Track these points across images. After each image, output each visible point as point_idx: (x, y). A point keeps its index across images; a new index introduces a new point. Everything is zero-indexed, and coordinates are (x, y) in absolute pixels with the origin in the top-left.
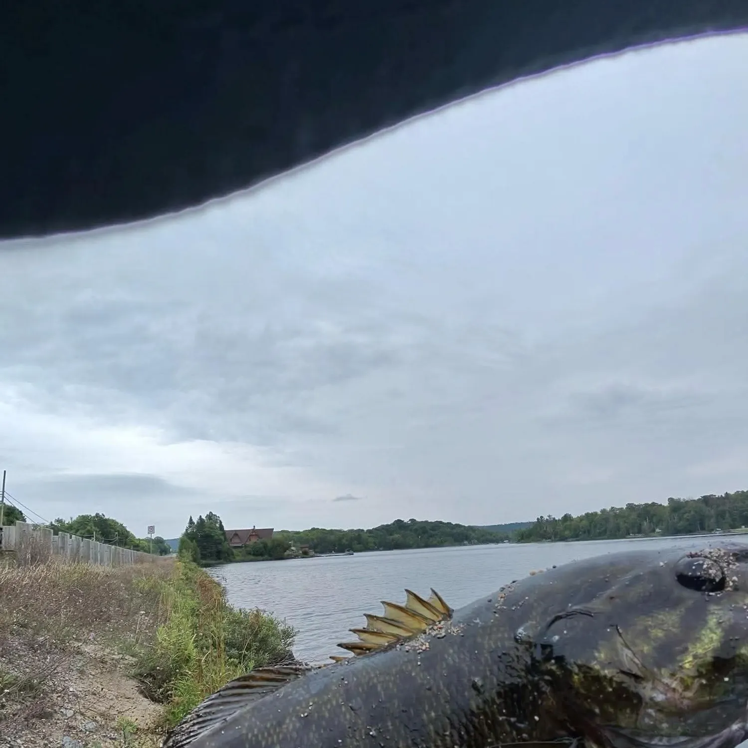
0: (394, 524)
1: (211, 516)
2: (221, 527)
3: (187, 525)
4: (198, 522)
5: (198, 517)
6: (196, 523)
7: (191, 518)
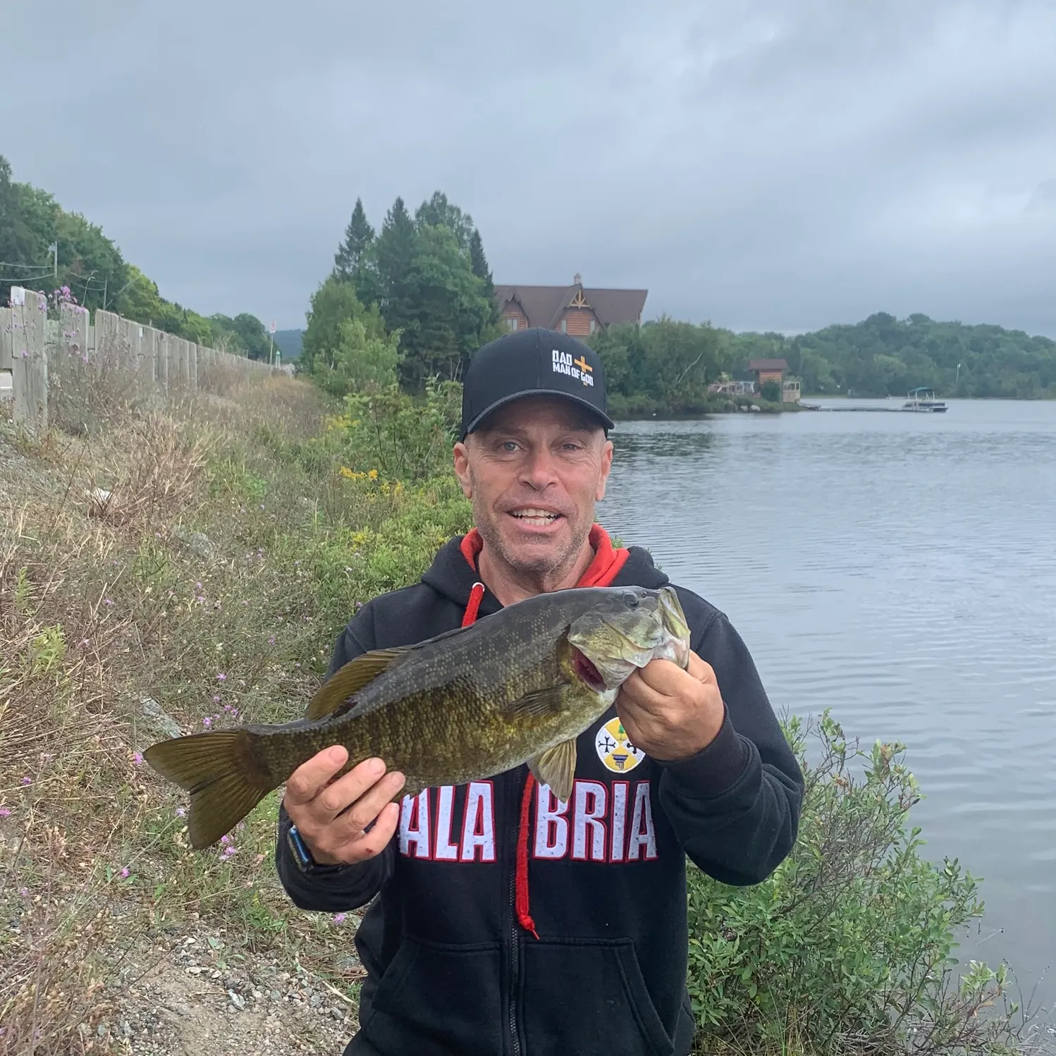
0: (867, 325)
1: (437, 210)
2: (479, 264)
3: (343, 239)
4: (386, 230)
5: (390, 205)
6: (378, 233)
7: (359, 206)
